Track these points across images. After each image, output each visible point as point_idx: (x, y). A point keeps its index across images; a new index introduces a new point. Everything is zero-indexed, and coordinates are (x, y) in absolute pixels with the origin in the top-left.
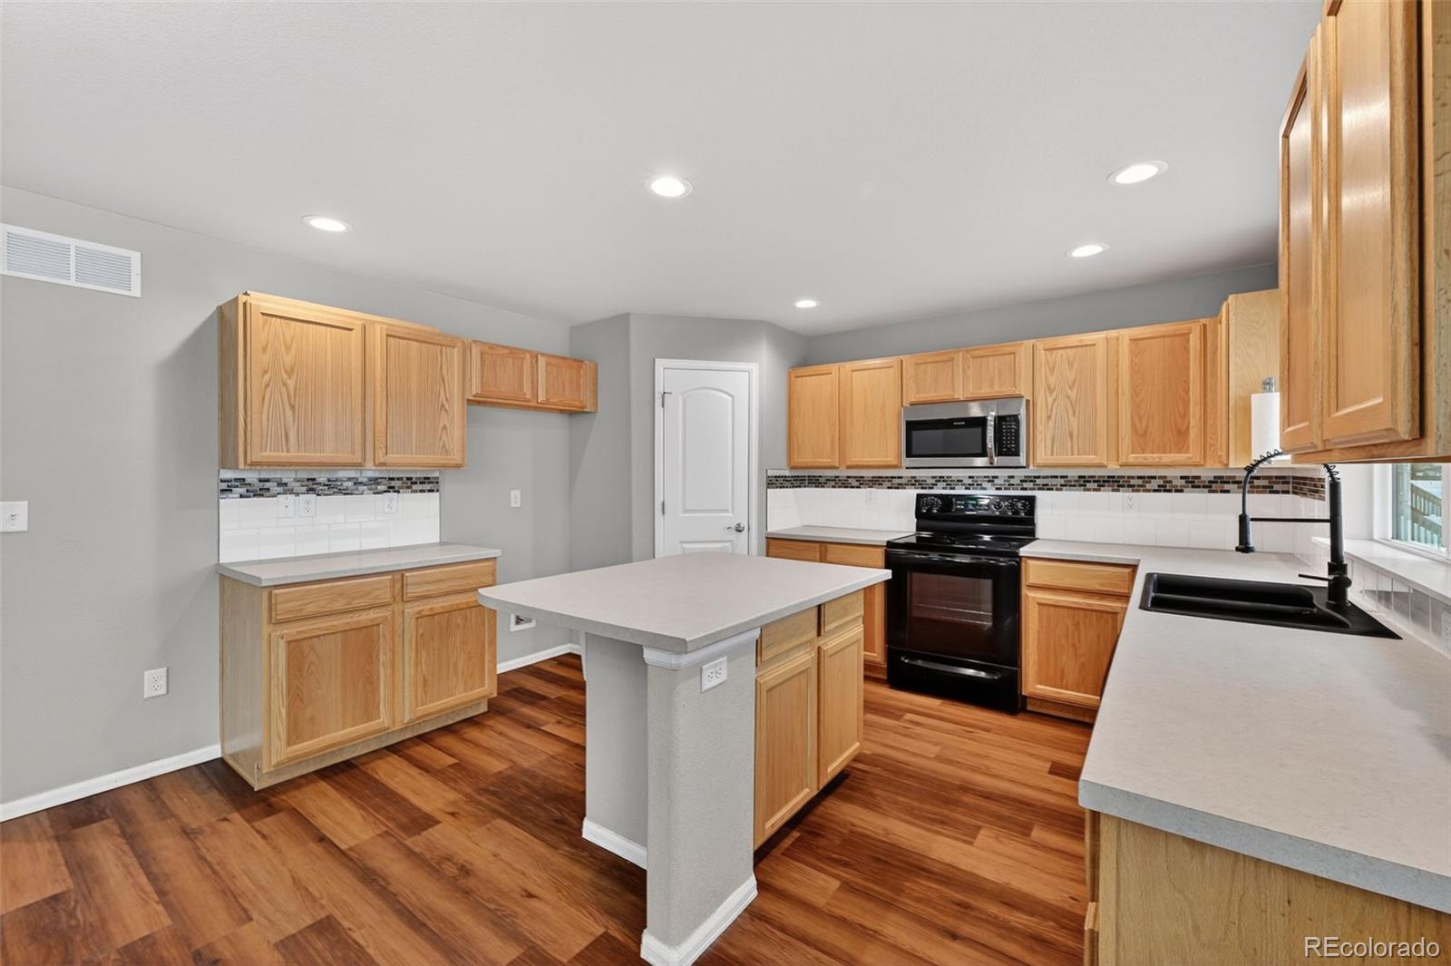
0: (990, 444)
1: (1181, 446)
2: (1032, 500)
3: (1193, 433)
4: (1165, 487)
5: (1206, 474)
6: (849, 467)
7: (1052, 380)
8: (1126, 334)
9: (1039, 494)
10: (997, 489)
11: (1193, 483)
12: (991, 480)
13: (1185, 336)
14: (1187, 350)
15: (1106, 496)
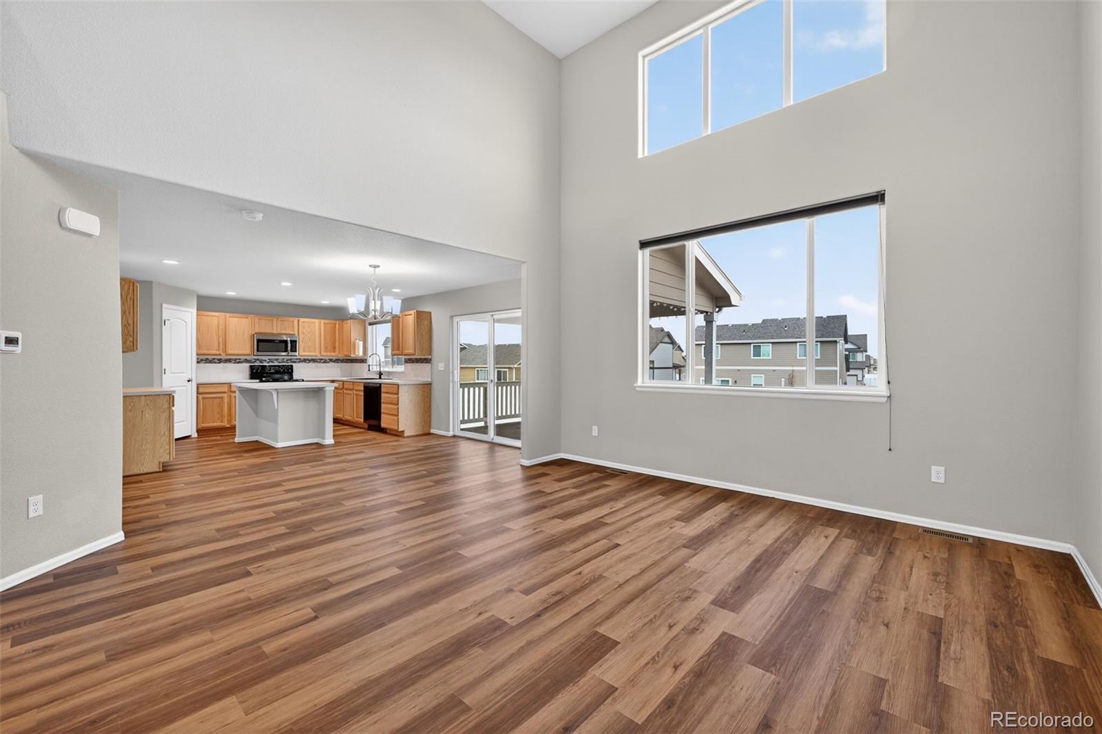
0: (289, 348)
1: (334, 352)
2: (292, 366)
3: (337, 348)
4: (325, 362)
5: (334, 358)
6: (227, 355)
7: (305, 331)
8: (322, 321)
9: (294, 365)
10: (279, 363)
11: (331, 360)
12: (277, 360)
13: (335, 324)
14: (335, 327)
15: (312, 364)
